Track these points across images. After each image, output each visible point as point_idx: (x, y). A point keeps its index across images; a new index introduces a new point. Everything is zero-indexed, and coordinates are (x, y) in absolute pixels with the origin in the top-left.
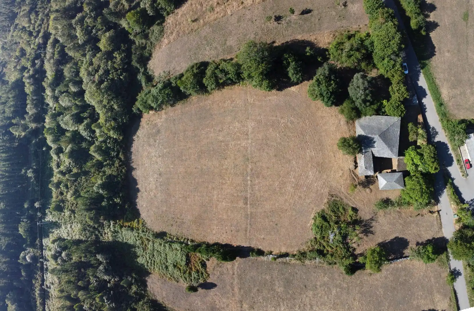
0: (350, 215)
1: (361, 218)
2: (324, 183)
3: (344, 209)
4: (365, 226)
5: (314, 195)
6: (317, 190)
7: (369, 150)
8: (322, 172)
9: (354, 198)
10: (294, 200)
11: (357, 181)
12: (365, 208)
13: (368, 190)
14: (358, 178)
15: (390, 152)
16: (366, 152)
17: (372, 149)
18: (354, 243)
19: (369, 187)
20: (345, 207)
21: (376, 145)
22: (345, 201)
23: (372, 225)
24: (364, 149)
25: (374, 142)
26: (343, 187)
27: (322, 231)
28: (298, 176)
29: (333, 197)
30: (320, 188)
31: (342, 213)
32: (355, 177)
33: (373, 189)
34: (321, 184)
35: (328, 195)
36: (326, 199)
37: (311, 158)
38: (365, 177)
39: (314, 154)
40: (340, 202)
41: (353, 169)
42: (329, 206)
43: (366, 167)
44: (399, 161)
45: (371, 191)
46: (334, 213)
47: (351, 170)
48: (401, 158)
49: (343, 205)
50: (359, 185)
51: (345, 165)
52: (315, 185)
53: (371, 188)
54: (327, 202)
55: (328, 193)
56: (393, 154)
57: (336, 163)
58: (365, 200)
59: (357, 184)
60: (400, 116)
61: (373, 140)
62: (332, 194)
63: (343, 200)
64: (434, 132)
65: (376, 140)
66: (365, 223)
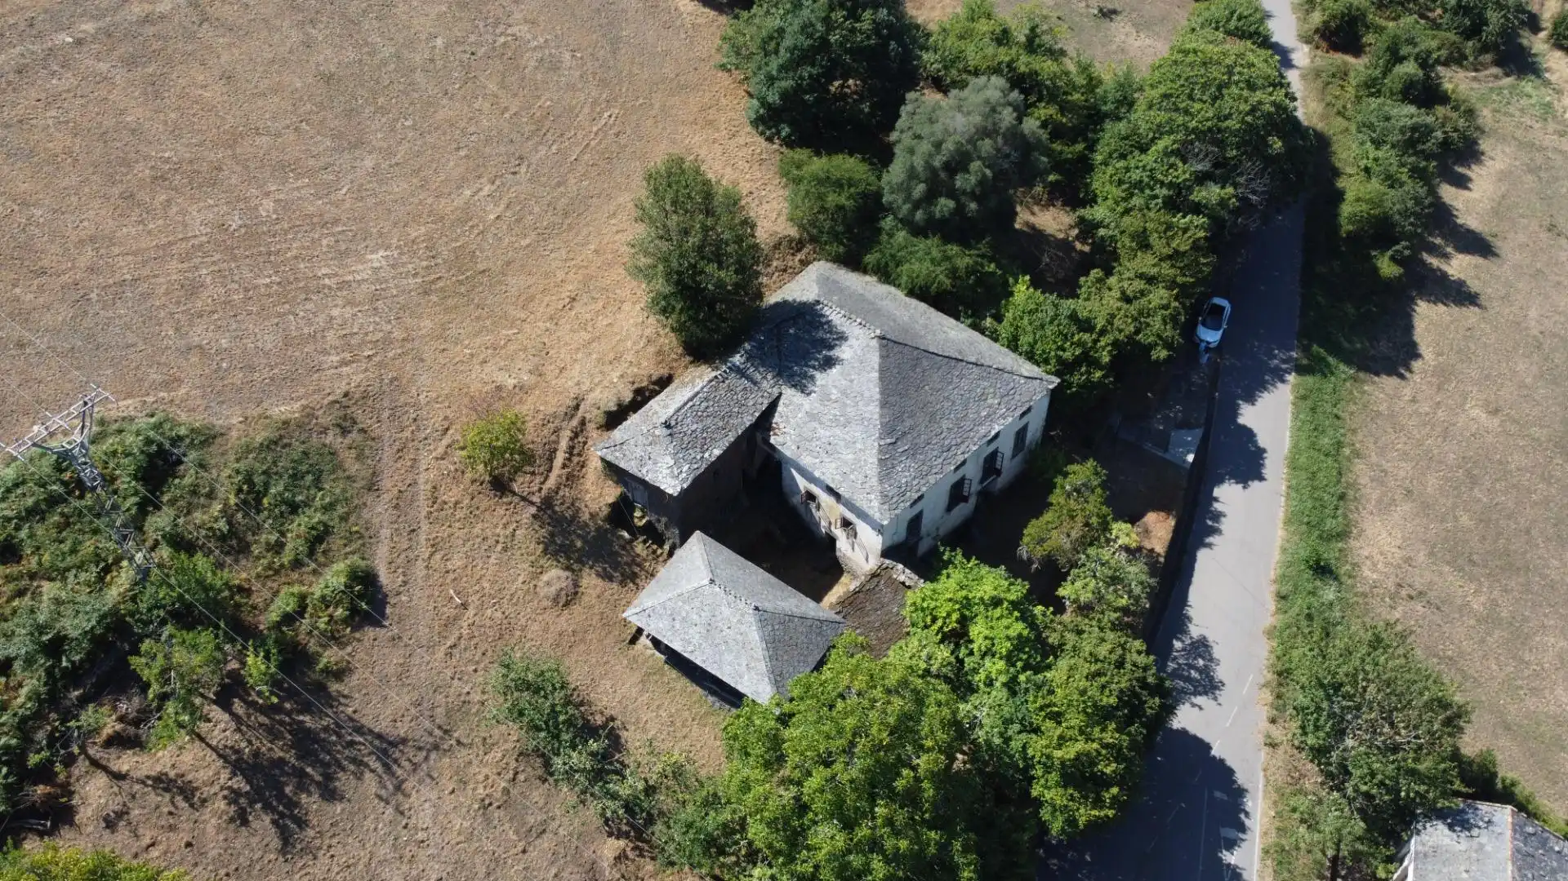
0: (302, 598)
1: (340, 674)
2: (387, 341)
3: (318, 539)
4: (306, 743)
5: (269, 341)
6: (313, 337)
7: (769, 385)
8: (434, 298)
9: (435, 546)
10: (146, 272)
11: (551, 482)
12: (431, 648)
13: (555, 577)
14: (571, 479)
15: (871, 459)
16: (741, 372)
17: (790, 395)
18: (119, 777)
19: (577, 575)
20: (335, 542)
21: (824, 380)
22: (379, 511)
23: (345, 782)
24: (750, 357)
25: (829, 363)
26: (445, 442)
27: (53, 501)
28: (311, 216)
29: (345, 432)
30: (337, 343)
31: (278, 548)
32: (560, 457)
33: (586, 599)
34: (366, 334)
35: (331, 398)
36: (297, 406)
37: (466, 216)
38: (614, 506)
39: (492, 217)
40: (344, 491)
41: (595, 416)
42: (268, 447)
43: (673, 423)
44: (876, 580)
45: (567, 596)
46: (245, 502)
47: (580, 413)
48: (902, 578)
49: (344, 518)
50: (539, 509)
51: (577, 367)
52: (335, 312)
53: (584, 582)
54: (286, 423)
55: (346, 395)
56: (881, 481)
57: (548, 324)
58: (481, 607)
59: (536, 499)
60: (1057, 374)
61: (831, 348)
62: (358, 414)
63: (369, 498)
64: (1197, 669)
65: (843, 356)
66: (326, 729)
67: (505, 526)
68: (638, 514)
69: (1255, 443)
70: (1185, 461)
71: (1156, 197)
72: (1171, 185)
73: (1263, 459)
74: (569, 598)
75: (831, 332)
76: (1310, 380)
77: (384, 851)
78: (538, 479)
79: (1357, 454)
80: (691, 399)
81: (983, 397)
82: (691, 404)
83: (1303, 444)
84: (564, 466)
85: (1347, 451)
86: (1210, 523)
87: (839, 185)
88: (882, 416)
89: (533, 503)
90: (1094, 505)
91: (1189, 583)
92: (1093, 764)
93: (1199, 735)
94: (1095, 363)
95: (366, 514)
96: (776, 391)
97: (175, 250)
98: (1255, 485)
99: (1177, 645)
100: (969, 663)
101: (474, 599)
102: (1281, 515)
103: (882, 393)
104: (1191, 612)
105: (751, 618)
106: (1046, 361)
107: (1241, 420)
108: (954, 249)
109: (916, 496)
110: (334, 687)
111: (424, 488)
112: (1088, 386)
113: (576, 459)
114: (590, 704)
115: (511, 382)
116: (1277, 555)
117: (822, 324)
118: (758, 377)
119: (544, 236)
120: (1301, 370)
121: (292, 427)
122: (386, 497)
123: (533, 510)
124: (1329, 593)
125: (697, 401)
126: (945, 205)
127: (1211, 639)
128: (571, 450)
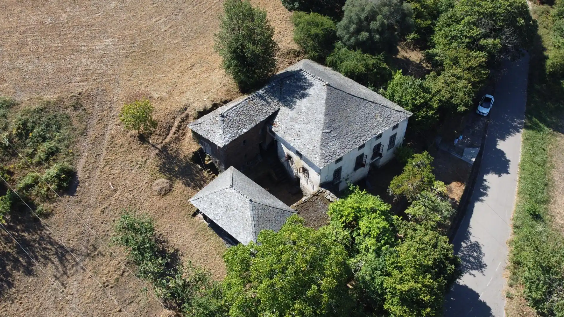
0: (36, 178)
1: (46, 215)
2: (104, 74)
3: (52, 154)
4: (23, 245)
6: (71, 69)
7: (274, 104)
8: (130, 59)
9: (107, 163)
11: (168, 140)
12: (95, 208)
13: (162, 182)
14: (177, 139)
15: (318, 138)
16: (262, 97)
17: (284, 110)
19: (173, 182)
20: (61, 156)
21: (300, 103)
22: (85, 145)
23: (38, 267)
24: (267, 92)
25: (303, 96)
28: (82, 22)
29: (76, 109)
30: (81, 73)
31: (31, 156)
32: (174, 129)
33: (174, 193)
34: (96, 70)
35: (73, 94)
36: (56, 96)
37: (151, 29)
38: (195, 153)
39: (163, 30)
40: (69, 134)
41: (194, 113)
42: (38, 111)
43: (225, 115)
44: (316, 197)
45: (166, 191)
46: (20, 133)
47: (187, 112)
48: (329, 197)
49: (67, 146)
50: (160, 151)
51: (189, 93)
52: (83, 60)
53: (175, 186)
54: (49, 102)
55: (80, 94)
56: (321, 149)
57: (179, 75)
58: (123, 192)
59: (159, 146)
60: (412, 111)
61: (305, 89)
62: (84, 102)
63: (81, 139)
64: (473, 257)
65: (310, 93)
66: (34, 241)
67: (142, 157)
68: (207, 158)
69: (505, 157)
70: (470, 161)
71: (463, 42)
72: (470, 37)
73: (508, 164)
74: (166, 192)
75: (305, 83)
76: (531, 132)
77: (49, 303)
78: (161, 138)
79: (553, 167)
80: (236, 106)
81: (375, 117)
82: (235, 108)
83: (527, 159)
84: (175, 133)
85: (548, 165)
86: (482, 190)
87: (317, 25)
88: (325, 119)
89: (157, 148)
90: (426, 172)
91: (470, 217)
92: (417, 294)
93: (474, 289)
94: (430, 107)
95: (78, 146)
96: (277, 108)
97: (19, 29)
98: (504, 175)
99: (464, 245)
100: (358, 240)
101: (121, 188)
102: (516, 190)
103: (326, 109)
104: (471, 230)
105: (248, 205)
106: (407, 105)
107: (498, 147)
108: (367, 56)
109: (338, 157)
110: (43, 221)
111: (108, 137)
112: (426, 117)
113: (181, 131)
114: (168, 242)
115: (157, 96)
116: (514, 208)
117: (302, 79)
118: (269, 100)
119: (184, 40)
120: (527, 127)
121: (52, 104)
122: (89, 139)
123: (157, 151)
124: (540, 228)
125: (238, 107)
126: (364, 35)
127: (481, 243)
128: (179, 127)
